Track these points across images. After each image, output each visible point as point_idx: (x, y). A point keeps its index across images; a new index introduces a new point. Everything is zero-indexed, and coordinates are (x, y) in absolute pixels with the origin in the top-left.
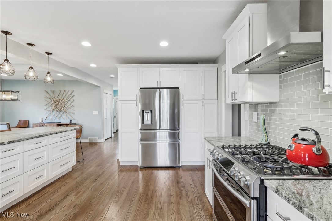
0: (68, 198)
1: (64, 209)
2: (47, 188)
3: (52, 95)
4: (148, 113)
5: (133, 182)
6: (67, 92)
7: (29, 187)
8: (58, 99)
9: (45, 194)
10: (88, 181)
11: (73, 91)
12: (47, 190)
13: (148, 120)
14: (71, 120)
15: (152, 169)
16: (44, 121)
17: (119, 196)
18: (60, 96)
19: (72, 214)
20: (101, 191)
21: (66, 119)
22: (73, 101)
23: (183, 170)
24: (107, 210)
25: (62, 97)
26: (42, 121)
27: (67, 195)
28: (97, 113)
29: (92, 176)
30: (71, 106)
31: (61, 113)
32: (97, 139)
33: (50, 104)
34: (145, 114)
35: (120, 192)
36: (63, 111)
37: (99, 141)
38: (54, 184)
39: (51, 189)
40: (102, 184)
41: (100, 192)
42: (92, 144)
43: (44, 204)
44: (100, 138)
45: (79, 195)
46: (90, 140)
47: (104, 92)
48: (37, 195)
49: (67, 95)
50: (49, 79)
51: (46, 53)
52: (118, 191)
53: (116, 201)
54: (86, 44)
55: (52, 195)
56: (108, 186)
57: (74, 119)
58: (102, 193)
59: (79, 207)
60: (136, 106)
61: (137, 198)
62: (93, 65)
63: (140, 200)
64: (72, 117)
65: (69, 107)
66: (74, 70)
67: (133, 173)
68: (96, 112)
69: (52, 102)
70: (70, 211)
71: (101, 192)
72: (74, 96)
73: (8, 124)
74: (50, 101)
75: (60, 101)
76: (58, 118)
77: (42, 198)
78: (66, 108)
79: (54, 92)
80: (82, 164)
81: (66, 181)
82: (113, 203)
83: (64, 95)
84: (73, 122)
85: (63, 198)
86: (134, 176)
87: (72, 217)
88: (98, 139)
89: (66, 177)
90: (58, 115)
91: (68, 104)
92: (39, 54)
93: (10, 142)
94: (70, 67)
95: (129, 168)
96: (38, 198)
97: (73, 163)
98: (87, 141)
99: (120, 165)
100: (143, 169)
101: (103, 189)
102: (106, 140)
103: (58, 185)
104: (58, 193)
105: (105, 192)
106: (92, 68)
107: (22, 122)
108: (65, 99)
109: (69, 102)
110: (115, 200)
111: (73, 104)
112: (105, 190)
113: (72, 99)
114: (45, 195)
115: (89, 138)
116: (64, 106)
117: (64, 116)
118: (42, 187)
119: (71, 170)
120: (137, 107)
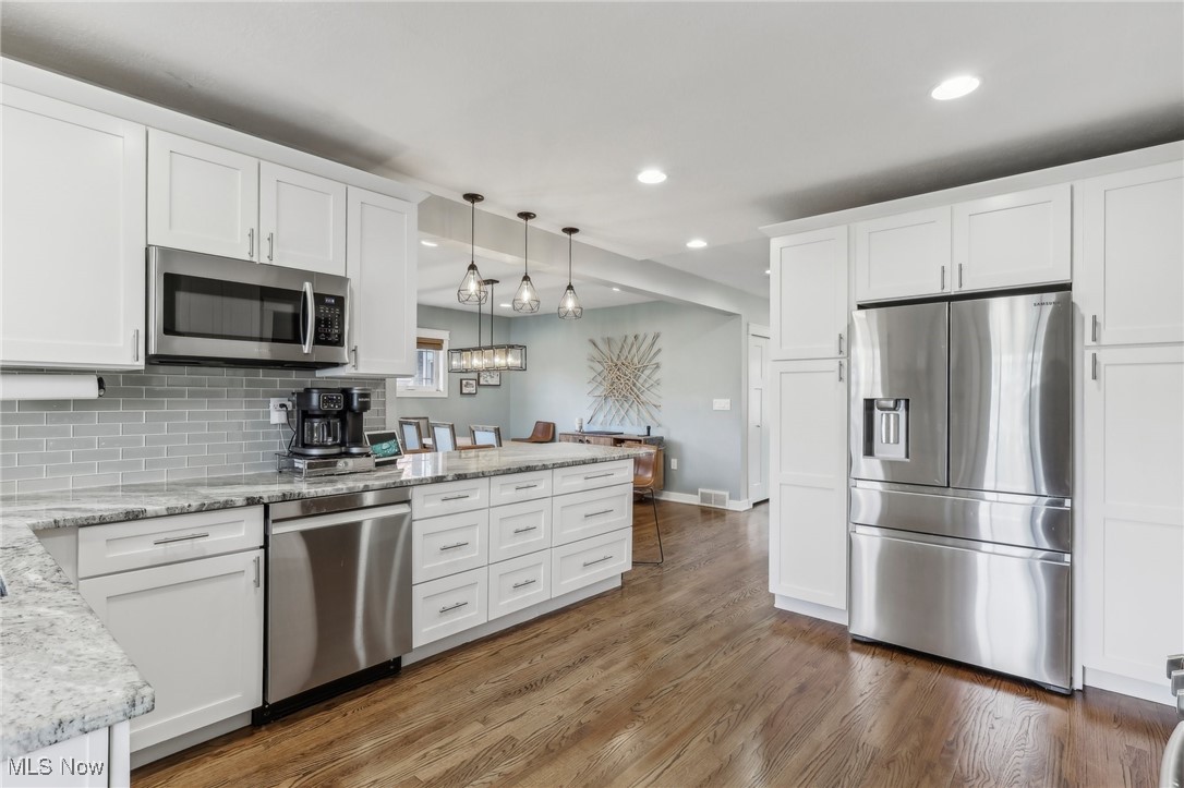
0: (584, 669)
1: (561, 697)
2: (546, 622)
3: (604, 351)
4: (889, 409)
5: (801, 689)
6: (641, 338)
7: (502, 603)
8: (619, 363)
9: (536, 636)
10: (653, 633)
11: (656, 337)
12: (543, 627)
13: (888, 441)
14: (649, 428)
15: (909, 658)
16: (585, 429)
17: (732, 723)
18: (625, 352)
19: (575, 722)
20: (680, 680)
21: (639, 425)
22: (658, 366)
23: (1091, 716)
24: (673, 758)
25: (630, 357)
26: (581, 427)
27: (584, 660)
28: (728, 407)
29: (671, 620)
30: (651, 382)
31: (626, 405)
32: (724, 496)
33: (599, 379)
34: (877, 413)
35: (738, 706)
36: (632, 398)
37: (731, 505)
38: (566, 616)
39: (553, 628)
40: (690, 656)
41: (675, 683)
42: (710, 514)
43: (525, 665)
44: (735, 496)
45: (612, 669)
46: (705, 497)
47: (751, 332)
48: (519, 633)
49: (642, 349)
50: (570, 304)
51: (565, 230)
52: (732, 703)
53: (715, 736)
54: (652, 176)
55: (550, 645)
56: (707, 674)
57: (659, 425)
58: (679, 687)
59: (598, 709)
60: (841, 379)
61: (795, 756)
62: (697, 244)
63: (806, 774)
64: (653, 418)
65: (647, 386)
66: (648, 267)
67: (813, 651)
68: (721, 404)
69: (606, 372)
70: (573, 710)
71: (676, 686)
72: (659, 350)
73: (497, 431)
74: (599, 368)
75: (624, 368)
76: (617, 420)
77: (527, 645)
78: (639, 390)
79: (609, 341)
80: (656, 572)
81: (598, 615)
82: (702, 741)
83: (634, 350)
84: (654, 433)
85: (570, 663)
86: (815, 664)
87: (572, 731)
88: (728, 497)
89: (601, 602)
90: (619, 410)
91: (644, 376)
92: (549, 236)
93: (460, 477)
94: (636, 261)
95: (806, 627)
96: (520, 643)
97: (623, 562)
98: (695, 500)
99: (776, 606)
100: (865, 647)
101: (688, 677)
102: (755, 505)
103: (574, 619)
104: (565, 645)
105: (690, 689)
106: (694, 252)
107: (541, 427)
108: (636, 360)
109: (647, 372)
110: (712, 734)
111: (655, 377)
112: (693, 683)
113: (654, 362)
114: (536, 641)
115: (700, 490)
116: (634, 385)
117: (633, 414)
118: (537, 614)
119: (618, 583)
120: (843, 385)
